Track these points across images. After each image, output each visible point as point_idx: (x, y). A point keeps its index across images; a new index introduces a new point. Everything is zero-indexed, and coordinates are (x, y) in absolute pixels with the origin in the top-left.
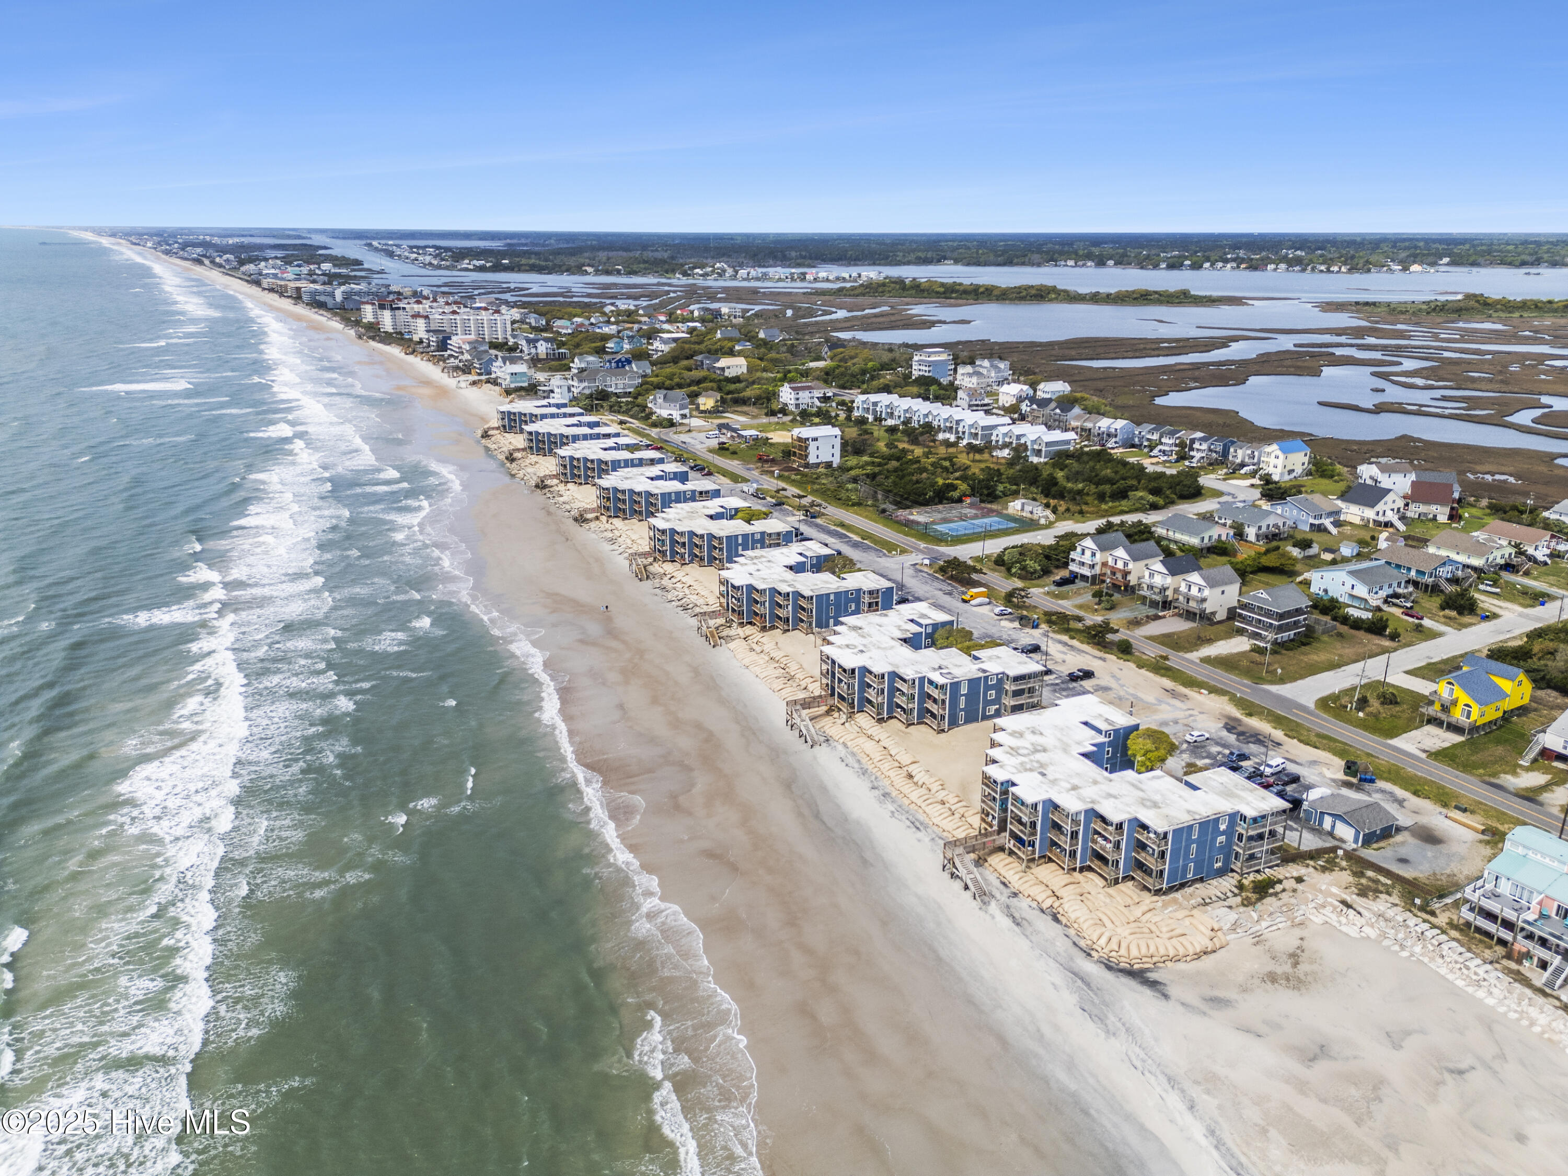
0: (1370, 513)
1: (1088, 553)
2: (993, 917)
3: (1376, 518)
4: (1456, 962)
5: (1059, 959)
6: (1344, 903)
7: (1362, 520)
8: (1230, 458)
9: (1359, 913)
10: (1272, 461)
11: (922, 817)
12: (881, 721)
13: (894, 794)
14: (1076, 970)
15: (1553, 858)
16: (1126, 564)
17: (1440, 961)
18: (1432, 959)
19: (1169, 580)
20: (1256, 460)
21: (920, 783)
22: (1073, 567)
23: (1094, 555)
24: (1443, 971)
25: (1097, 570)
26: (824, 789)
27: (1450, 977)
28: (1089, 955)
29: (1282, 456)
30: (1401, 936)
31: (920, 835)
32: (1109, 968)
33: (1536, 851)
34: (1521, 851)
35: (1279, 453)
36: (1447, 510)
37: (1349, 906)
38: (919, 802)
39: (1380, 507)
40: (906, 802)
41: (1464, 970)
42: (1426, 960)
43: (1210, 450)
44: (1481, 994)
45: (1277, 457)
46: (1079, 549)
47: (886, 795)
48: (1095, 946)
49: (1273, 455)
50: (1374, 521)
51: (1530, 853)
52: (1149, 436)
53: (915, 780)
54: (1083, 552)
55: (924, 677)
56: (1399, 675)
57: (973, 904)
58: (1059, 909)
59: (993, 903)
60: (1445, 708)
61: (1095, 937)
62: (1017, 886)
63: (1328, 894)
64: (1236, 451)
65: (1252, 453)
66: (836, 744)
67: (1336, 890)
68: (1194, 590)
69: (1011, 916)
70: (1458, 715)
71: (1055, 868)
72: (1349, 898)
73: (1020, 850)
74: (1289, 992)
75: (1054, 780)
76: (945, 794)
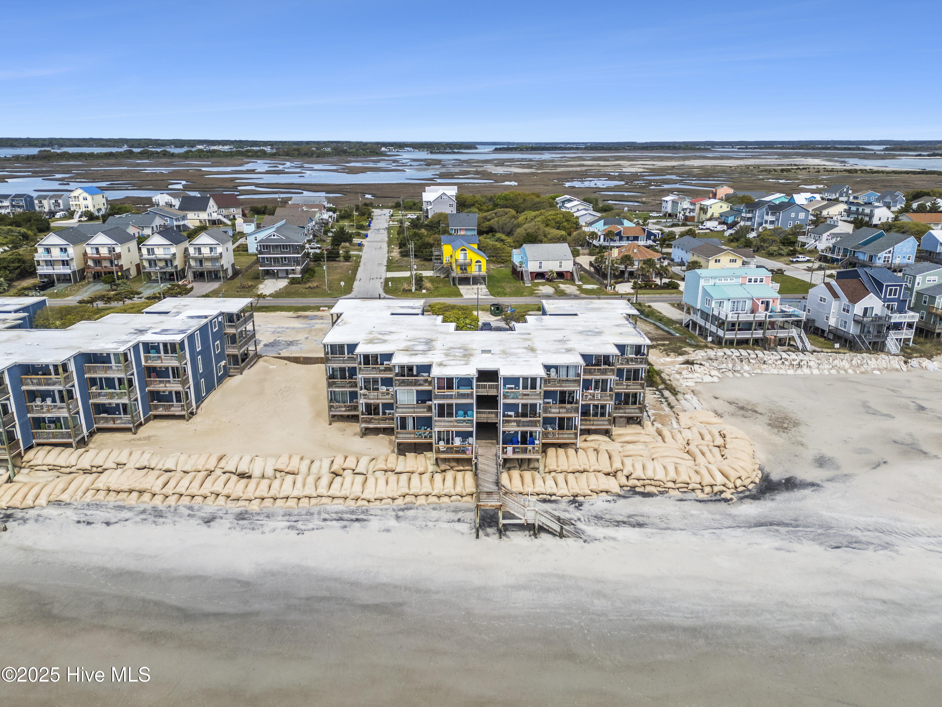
0: (204, 216)
2: (614, 539)
3: (210, 218)
4: (776, 361)
5: (726, 524)
6: (687, 362)
7: (201, 221)
8: (37, 208)
9: (701, 364)
10: (82, 202)
11: (339, 505)
12: (83, 443)
13: (255, 506)
14: (753, 521)
15: (731, 278)
17: (765, 366)
18: (759, 368)
20: (62, 207)
21: (269, 472)
22: (42, 270)
24: (775, 371)
25: (75, 266)
27: (782, 372)
28: (726, 500)
29: (89, 198)
30: (730, 366)
31: (374, 524)
32: (754, 497)
33: (720, 278)
34: (712, 282)
35: (85, 195)
36: (240, 211)
37: (692, 363)
38: (310, 490)
39: (209, 210)
40: (292, 503)
41: (786, 363)
42: (759, 371)
43: (13, 206)
44: (806, 371)
45: (85, 199)
47: (241, 516)
48: (716, 489)
49: (81, 198)
50: (209, 220)
51: (717, 281)
53: (257, 473)
54: (48, 251)
55: (138, 344)
56: (388, 273)
57: (570, 542)
58: (632, 482)
59: (580, 525)
60: (464, 267)
61: (708, 480)
62: (564, 491)
63: (673, 363)
64: (40, 202)
65: (56, 201)
66: (32, 513)
67: (668, 359)
68: (206, 251)
69: (618, 523)
70: (473, 271)
71: (561, 451)
72: (681, 359)
73: (525, 451)
74: (802, 429)
75: (504, 352)
76: (326, 463)
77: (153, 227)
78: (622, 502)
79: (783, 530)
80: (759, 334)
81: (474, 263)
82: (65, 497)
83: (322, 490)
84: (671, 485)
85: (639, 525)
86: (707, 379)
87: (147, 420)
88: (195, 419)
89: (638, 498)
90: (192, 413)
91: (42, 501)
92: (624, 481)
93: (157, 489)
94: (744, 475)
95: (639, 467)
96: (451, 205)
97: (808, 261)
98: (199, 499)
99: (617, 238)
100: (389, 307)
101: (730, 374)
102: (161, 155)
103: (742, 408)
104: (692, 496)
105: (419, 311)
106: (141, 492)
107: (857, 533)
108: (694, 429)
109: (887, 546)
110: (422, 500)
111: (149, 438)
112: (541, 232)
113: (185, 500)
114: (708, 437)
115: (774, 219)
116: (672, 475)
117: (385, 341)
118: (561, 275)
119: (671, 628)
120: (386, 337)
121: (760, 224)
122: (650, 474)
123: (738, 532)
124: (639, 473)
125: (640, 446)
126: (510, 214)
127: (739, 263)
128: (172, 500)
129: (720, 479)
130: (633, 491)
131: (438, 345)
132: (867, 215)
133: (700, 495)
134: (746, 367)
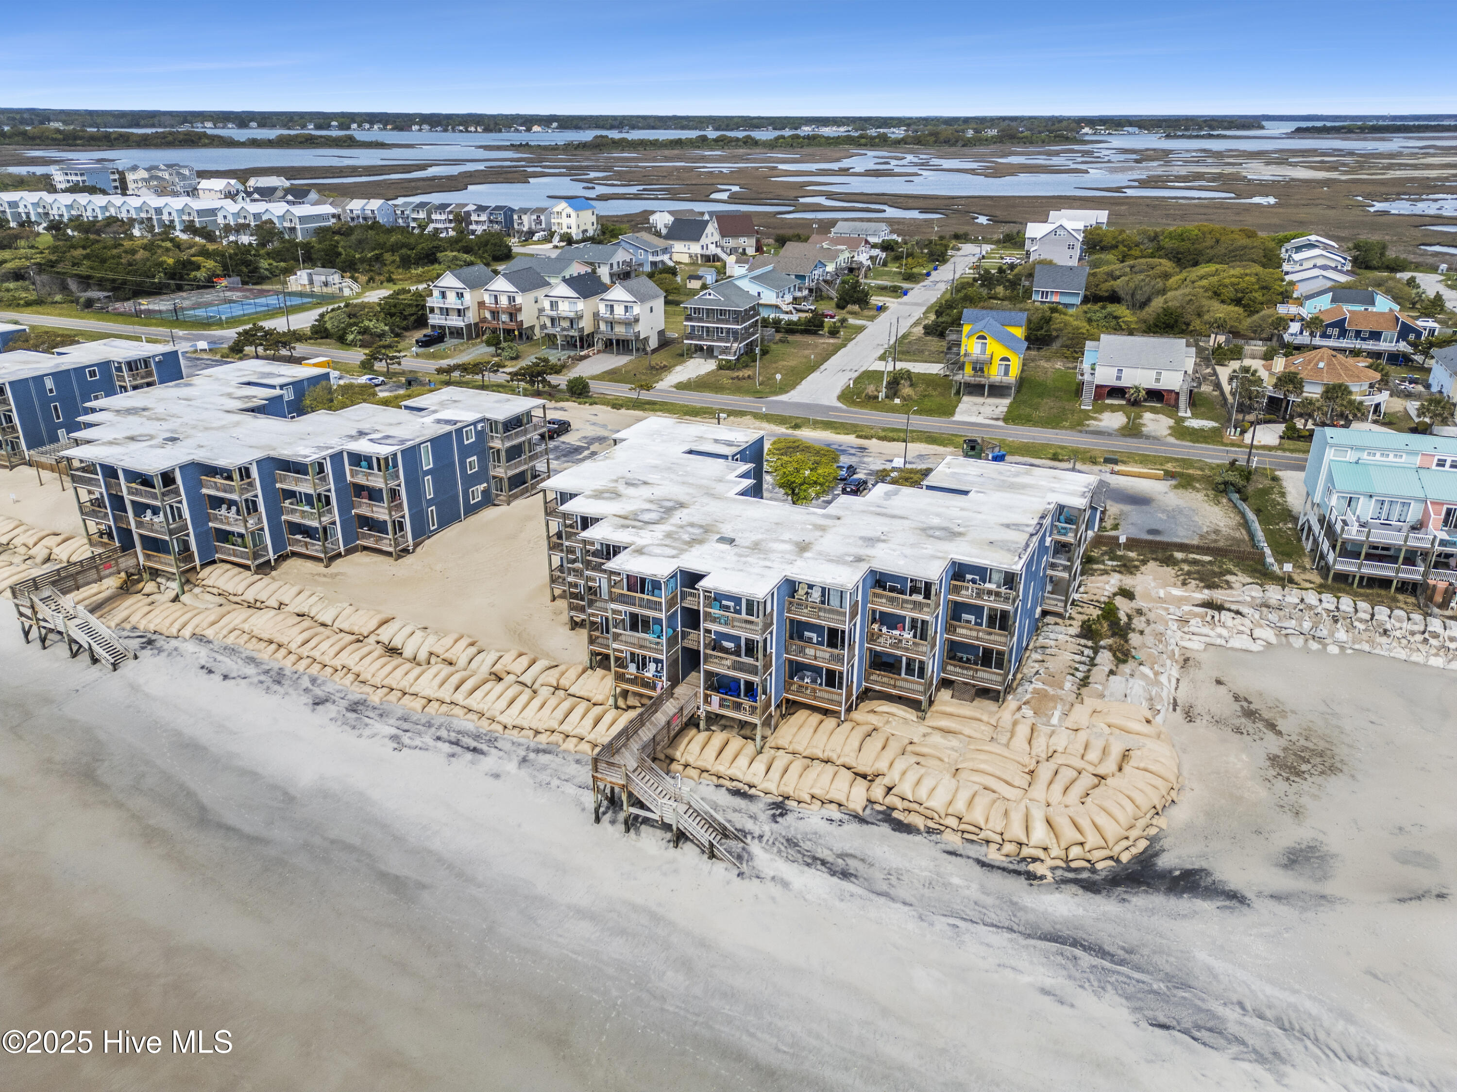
0: (695, 248)
1: (451, 296)
2: (785, 884)
3: (703, 251)
4: (1413, 633)
5: (992, 917)
6: (1209, 605)
7: (691, 257)
8: (516, 226)
9: (1238, 613)
10: (565, 221)
11: (469, 723)
12: (265, 568)
13: (375, 698)
14: (1047, 927)
15: (1398, 453)
16: (512, 299)
17: (1384, 640)
18: (1371, 641)
19: (581, 305)
20: (543, 226)
21: (422, 656)
22: (435, 319)
23: (460, 296)
24: (1402, 654)
25: (472, 317)
27: (1417, 659)
28: (1031, 876)
29: (573, 214)
30: (1307, 625)
31: (490, 762)
32: (1091, 887)
33: (1372, 453)
34: (1351, 456)
35: (569, 210)
36: (753, 241)
37: (1220, 608)
38: (445, 693)
39: (704, 240)
41: (1432, 641)
42: (1366, 647)
43: (491, 221)
45: (569, 216)
46: (436, 293)
47: (354, 707)
48: (1026, 852)
49: (564, 215)
50: (702, 256)
51: (1365, 455)
52: (415, 216)
53: (408, 652)
54: (443, 295)
55: (342, 452)
56: (878, 362)
57: (719, 869)
58: (892, 800)
59: (755, 847)
60: (979, 367)
61: (1017, 831)
62: (772, 786)
63: (1180, 600)
64: (520, 218)
65: (538, 217)
66: (174, 643)
67: (1177, 592)
68: (619, 311)
69: (815, 861)
70: (995, 374)
71: (816, 717)
72: (1205, 595)
73: (738, 707)
74: (1335, 784)
75: (753, 547)
76: (491, 657)
77: (612, 265)
78: (853, 827)
79: (1087, 959)
80: (1414, 574)
81: (996, 361)
82: (210, 633)
83: (459, 697)
84: (952, 822)
85: (845, 875)
86: (1241, 642)
87: (349, 552)
88: (408, 560)
89: (885, 829)
90: (406, 551)
91: (187, 632)
92: (878, 792)
93: (293, 646)
94: (1092, 839)
95: (911, 777)
96: (1071, 247)
98: (329, 670)
99: (1336, 331)
101: (1298, 642)
103: (1250, 714)
106: (280, 646)
107: (1231, 1015)
108: (1082, 736)
110: (570, 744)
112: (1190, 309)
113: (315, 669)
114: (1093, 755)
116: (960, 806)
117: (617, 497)
118: (1155, 395)
119: (738, 1056)
122: (922, 793)
123: (1001, 939)
124: (906, 788)
125: (954, 742)
126: (1158, 270)
128: (301, 666)
129: (1040, 834)
130: (888, 817)
133: (993, 855)
134: (1342, 635)
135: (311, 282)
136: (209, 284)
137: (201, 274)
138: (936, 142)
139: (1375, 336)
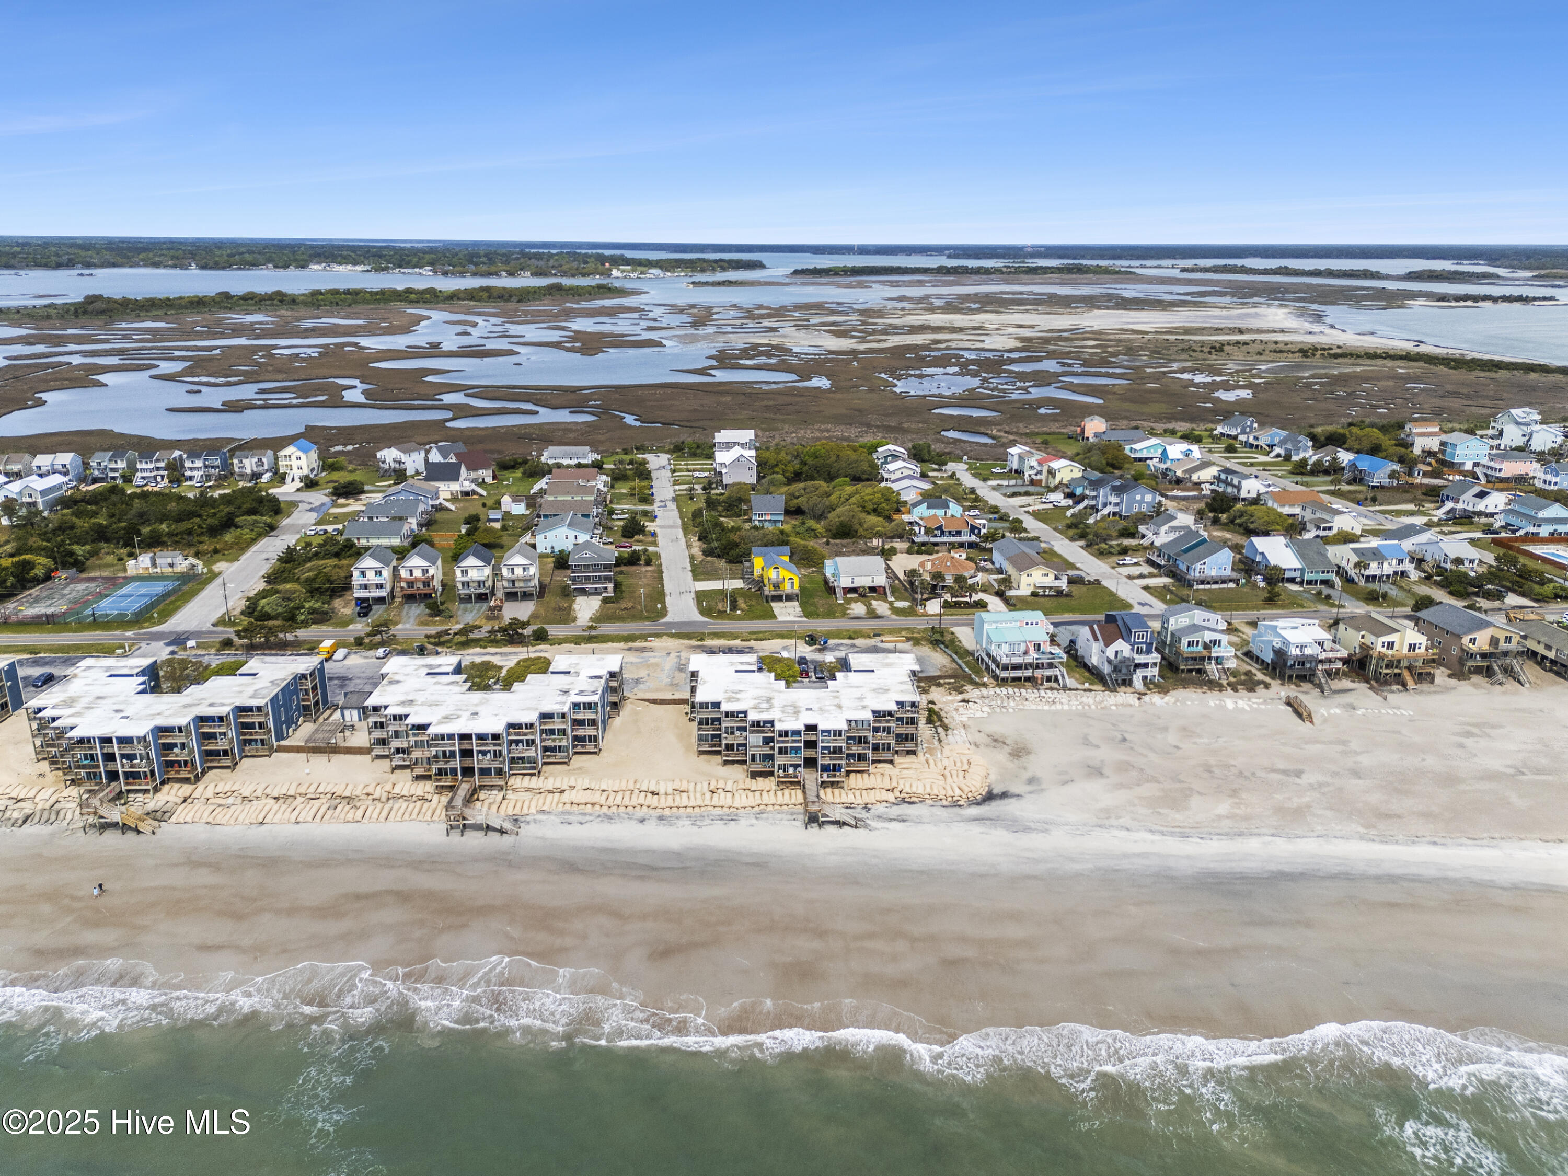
0: (455, 487)
1: (370, 574)
2: (886, 829)
5: (954, 820)
6: (964, 701)
7: (452, 494)
8: (236, 470)
9: (975, 702)
10: (294, 463)
11: (718, 811)
12: (539, 773)
13: (667, 812)
14: (972, 818)
15: (1011, 622)
16: (425, 571)
17: (1027, 702)
18: (1023, 704)
20: (266, 467)
21: (670, 791)
22: (359, 594)
23: (379, 573)
24: (1034, 707)
25: (389, 587)
26: (605, 850)
27: (1040, 707)
28: (960, 806)
29: (303, 457)
30: (998, 702)
31: (743, 822)
32: (978, 804)
33: (1001, 622)
34: (994, 626)
35: (299, 454)
37: (968, 702)
39: (461, 479)
40: (689, 810)
41: (1042, 700)
42: (1022, 707)
43: (206, 466)
44: (1059, 707)
45: (299, 458)
46: (356, 574)
47: (661, 818)
48: (955, 799)
49: (293, 458)
50: (462, 492)
51: (998, 624)
53: (662, 792)
54: (363, 574)
55: (567, 704)
56: (697, 583)
57: (861, 831)
58: (903, 795)
59: (868, 821)
60: (777, 586)
61: (950, 793)
62: (860, 801)
63: (952, 702)
64: (241, 462)
65: (260, 460)
66: (528, 818)
67: (950, 698)
68: (519, 572)
69: (891, 820)
70: (787, 588)
71: (859, 775)
72: (960, 697)
73: (835, 776)
74: (1031, 757)
75: (821, 709)
76: (705, 785)
77: (416, 517)
78: (895, 807)
79: (988, 822)
80: (1028, 673)
81: (786, 581)
82: (546, 808)
83: (707, 802)
84: (927, 796)
85: (904, 821)
86: (979, 714)
87: (576, 756)
88: (602, 754)
89: (906, 805)
90: (600, 750)
91: (533, 810)
92: (898, 794)
93: (603, 802)
94: (974, 790)
95: (908, 785)
96: (750, 469)
97: (1136, 564)
98: (630, 809)
99: (938, 532)
100: (732, 664)
101: (998, 710)
102: (276, 302)
103: (996, 740)
104: (940, 803)
105: (755, 668)
106: (593, 804)
107: (1032, 825)
108: (952, 759)
109: (1045, 831)
110: (770, 808)
111: (580, 768)
112: (855, 521)
113: (622, 809)
114: (959, 764)
115: (1118, 501)
116: (928, 790)
117: (738, 700)
118: (873, 589)
119: (911, 871)
120: (738, 696)
121: (1105, 505)
122: (914, 790)
123: (962, 824)
124: (907, 789)
125: (911, 771)
126: (820, 491)
127: (1052, 577)
128: (614, 809)
129: (958, 792)
130: (903, 801)
131: (775, 702)
132: (1234, 486)
133: (944, 803)
134: (1012, 704)
135: (154, 565)
136: (48, 578)
137: (39, 572)
138: (489, 297)
139: (959, 533)
